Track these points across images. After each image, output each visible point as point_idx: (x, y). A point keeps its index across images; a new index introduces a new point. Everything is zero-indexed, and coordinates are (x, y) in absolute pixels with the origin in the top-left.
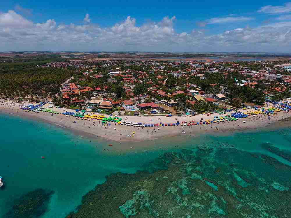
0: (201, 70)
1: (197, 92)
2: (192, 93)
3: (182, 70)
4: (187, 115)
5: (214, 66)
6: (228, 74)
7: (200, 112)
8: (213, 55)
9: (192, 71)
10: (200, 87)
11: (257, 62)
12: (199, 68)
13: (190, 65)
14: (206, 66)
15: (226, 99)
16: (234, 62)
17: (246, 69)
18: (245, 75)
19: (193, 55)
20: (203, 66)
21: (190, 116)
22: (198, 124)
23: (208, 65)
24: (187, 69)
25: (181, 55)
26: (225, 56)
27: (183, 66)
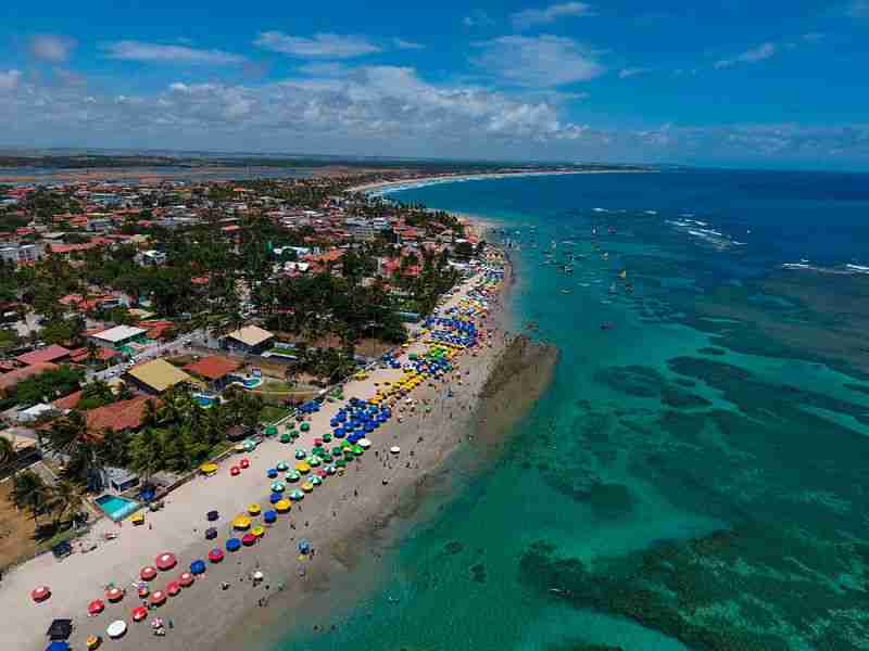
0: (133, 217)
1: (143, 334)
2: (117, 344)
3: (46, 219)
4: (118, 521)
5: (177, 200)
6: (236, 227)
7: (188, 463)
8: (161, 158)
9: (92, 225)
10: (147, 304)
11: (299, 182)
12: (122, 209)
13: (81, 197)
14: (147, 201)
15: (276, 344)
16: (239, 184)
17: (283, 203)
18: (289, 224)
19: (86, 159)
20: (136, 199)
21: (137, 523)
22: (198, 568)
23: (153, 196)
24: (69, 215)
25: (36, 160)
26: (201, 164)
27: (45, 205)
